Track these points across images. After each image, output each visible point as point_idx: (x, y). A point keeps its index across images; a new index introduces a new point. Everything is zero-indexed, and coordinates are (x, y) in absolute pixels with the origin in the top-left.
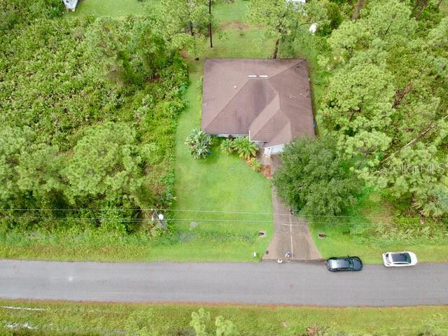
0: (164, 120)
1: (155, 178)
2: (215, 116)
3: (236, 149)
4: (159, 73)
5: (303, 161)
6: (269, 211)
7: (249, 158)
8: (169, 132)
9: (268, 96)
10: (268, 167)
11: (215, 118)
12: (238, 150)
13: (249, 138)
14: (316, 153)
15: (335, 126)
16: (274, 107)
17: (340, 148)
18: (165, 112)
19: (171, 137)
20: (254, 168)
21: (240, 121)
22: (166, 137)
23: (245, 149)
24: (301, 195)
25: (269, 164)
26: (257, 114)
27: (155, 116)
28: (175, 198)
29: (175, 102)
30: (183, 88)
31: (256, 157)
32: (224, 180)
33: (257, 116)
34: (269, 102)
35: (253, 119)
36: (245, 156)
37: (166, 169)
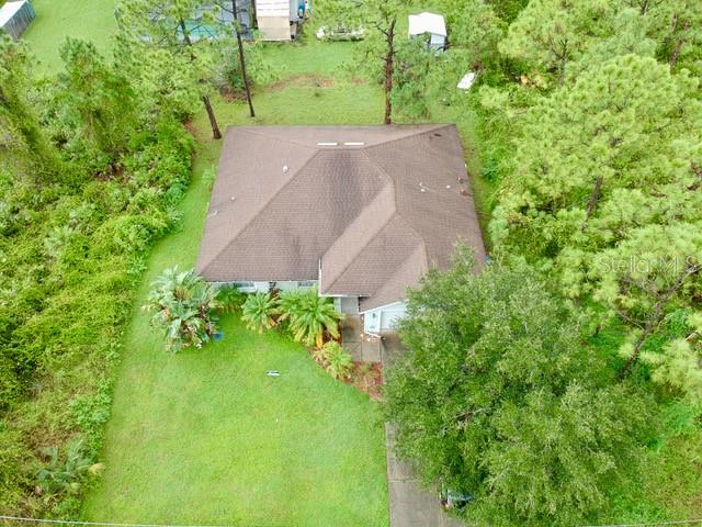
0: (113, 259)
1: (55, 410)
2: (232, 236)
3: (283, 317)
4: (124, 160)
5: (464, 333)
6: (378, 502)
7: (320, 341)
8: (116, 287)
9: (365, 187)
10: (373, 367)
11: (231, 243)
12: (288, 320)
13: (319, 288)
14: (503, 296)
15: (543, 245)
16: (381, 209)
17: (574, 291)
18: (117, 239)
19: (122, 298)
20: (333, 370)
21: (296, 246)
22: (108, 298)
23: (306, 317)
24: (468, 446)
25: (376, 359)
26: (339, 231)
27: (94, 248)
28: (95, 468)
29: (146, 217)
30: (174, 190)
31: (339, 340)
32: (249, 410)
33: (340, 233)
34: (368, 202)
35: (330, 243)
36: (309, 340)
37: (92, 381)
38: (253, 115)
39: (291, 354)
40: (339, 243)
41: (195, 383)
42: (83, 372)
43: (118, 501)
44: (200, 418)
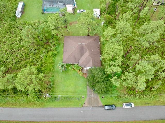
0: (51, 58)
3: (74, 68)
4: (49, 41)
7: (79, 71)
8: (52, 63)
9: (85, 51)
11: (67, 58)
18: (51, 55)
20: (80, 75)
21: (76, 59)
23: (77, 69)
25: (86, 73)
27: (48, 57)
28: (54, 86)
29: (54, 52)
30: (57, 46)
31: (81, 71)
32: (71, 79)
33: (81, 57)
34: (85, 53)
35: (80, 58)
36: (78, 71)
37: (51, 75)
38: (67, 31)
39: (75, 72)
40: (81, 58)
41: (64, 76)
42: (50, 74)
43: (57, 89)
44: (65, 80)
